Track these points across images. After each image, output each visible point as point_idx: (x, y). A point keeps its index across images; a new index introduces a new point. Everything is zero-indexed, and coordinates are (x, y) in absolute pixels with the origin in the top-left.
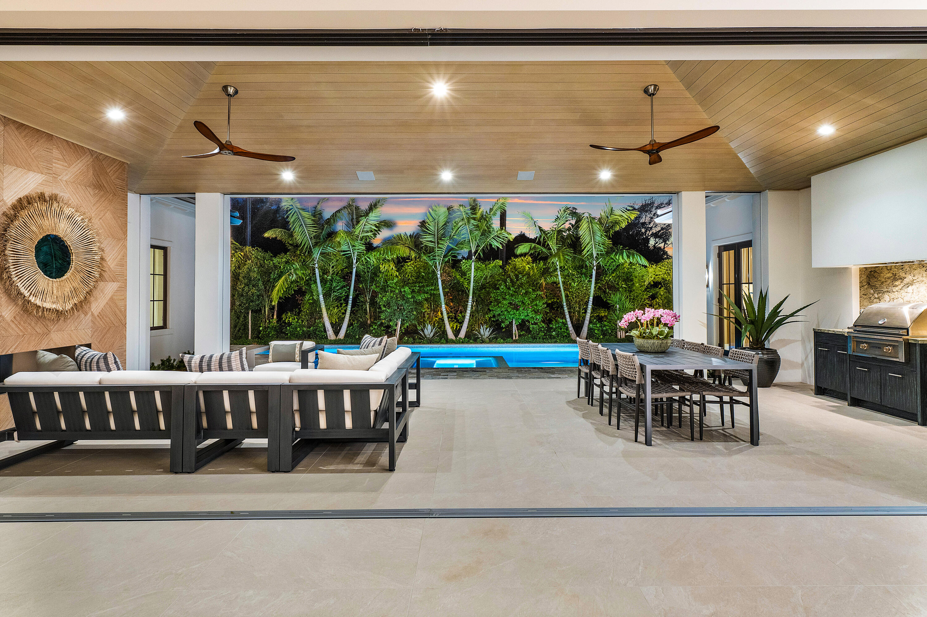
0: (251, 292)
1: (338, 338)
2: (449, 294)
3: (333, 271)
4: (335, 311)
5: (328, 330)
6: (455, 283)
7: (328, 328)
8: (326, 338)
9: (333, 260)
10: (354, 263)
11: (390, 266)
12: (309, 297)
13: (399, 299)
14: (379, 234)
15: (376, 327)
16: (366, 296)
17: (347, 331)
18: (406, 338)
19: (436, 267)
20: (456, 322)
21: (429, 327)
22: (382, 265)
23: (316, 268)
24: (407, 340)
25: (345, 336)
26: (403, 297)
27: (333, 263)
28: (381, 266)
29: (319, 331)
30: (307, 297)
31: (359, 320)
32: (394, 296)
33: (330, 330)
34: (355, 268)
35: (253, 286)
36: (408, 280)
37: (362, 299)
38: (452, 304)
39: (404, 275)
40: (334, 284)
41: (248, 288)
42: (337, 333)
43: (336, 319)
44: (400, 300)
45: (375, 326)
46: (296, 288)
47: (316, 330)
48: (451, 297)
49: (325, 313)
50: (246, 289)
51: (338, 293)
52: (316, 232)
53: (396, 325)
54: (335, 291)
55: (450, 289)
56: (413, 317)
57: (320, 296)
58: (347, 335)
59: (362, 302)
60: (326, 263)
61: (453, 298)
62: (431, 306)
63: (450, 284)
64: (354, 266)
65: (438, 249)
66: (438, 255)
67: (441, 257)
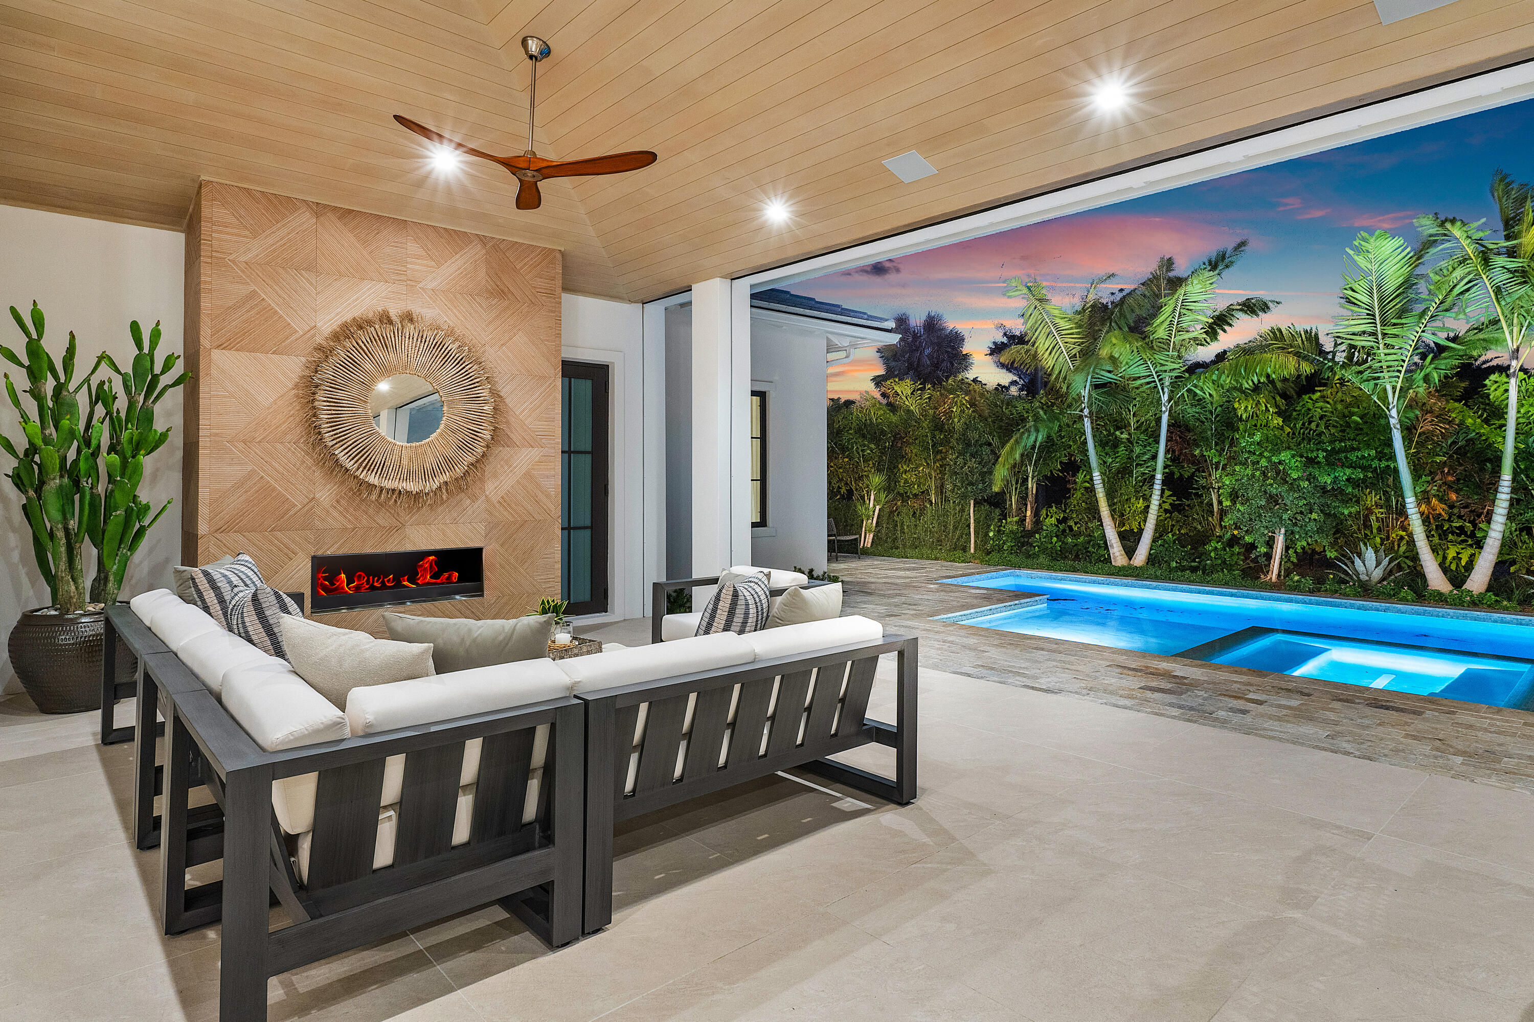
0: (969, 467)
1: (1131, 562)
2: (1446, 470)
3: (1138, 422)
4: (1139, 506)
5: (1112, 546)
6: (1471, 439)
7: (1110, 541)
8: (1108, 560)
9: (1135, 399)
10: (1163, 402)
11: (1258, 403)
12: (1085, 476)
13: (1270, 481)
14: (1225, 331)
15: (1219, 546)
16: (1210, 475)
17: (1151, 549)
18: (1297, 578)
20: (1471, 546)
21: (1370, 554)
22: (1240, 404)
23: (1086, 416)
24: (1297, 581)
25: (1149, 559)
26: (1282, 476)
27: (1135, 405)
28: (1236, 405)
29: (1093, 546)
30: (1080, 477)
31: (1195, 528)
32: (1258, 473)
33: (1115, 545)
34: (1167, 413)
35: (972, 456)
36: (1320, 435)
37: (1202, 482)
38: (1453, 496)
39: (1303, 424)
40: (1137, 450)
41: (963, 459)
42: (1130, 552)
43: (1139, 523)
44: (1271, 485)
45: (1218, 542)
46: (1065, 460)
47: (1089, 542)
48: (1450, 478)
49: (1104, 509)
50: (960, 461)
51: (1147, 467)
52: (1082, 343)
53: (1270, 543)
54: (1141, 465)
55: (1451, 457)
56: (1312, 526)
57: (1094, 475)
58: (1152, 560)
59: (1204, 487)
60: (1122, 406)
61: (1458, 480)
62: (1388, 500)
63: (1454, 443)
64: (1164, 409)
65: (1387, 351)
66: (1388, 367)
67: (1400, 371)
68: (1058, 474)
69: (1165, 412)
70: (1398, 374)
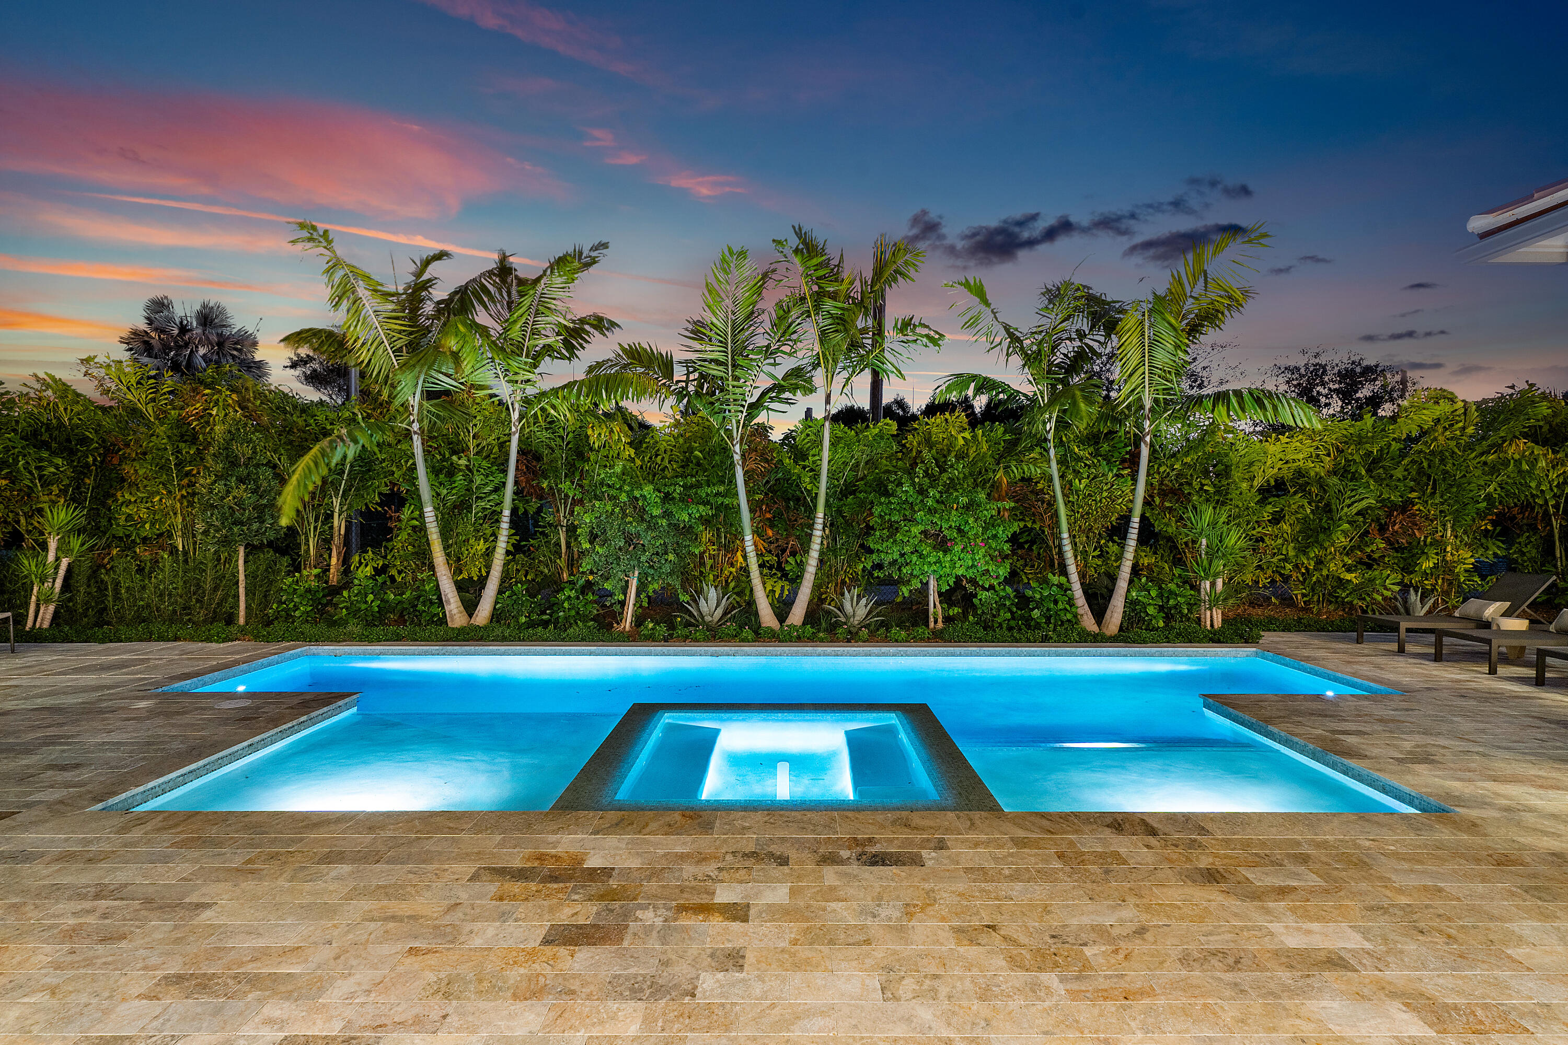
0: (234, 498)
1: (472, 621)
2: (764, 507)
3: (478, 446)
4: (479, 548)
5: (448, 602)
6: (778, 479)
7: (446, 595)
8: (443, 621)
9: (475, 417)
10: (513, 420)
11: (612, 431)
12: (412, 512)
13: (629, 519)
15: (573, 594)
16: (558, 511)
17: (496, 603)
18: (651, 625)
19: (731, 437)
20: (780, 578)
21: (712, 594)
22: (593, 430)
23: (415, 433)
24: (652, 629)
25: (493, 615)
26: (641, 514)
27: (476, 425)
28: (590, 432)
29: (424, 604)
30: (406, 513)
31: (542, 573)
32: (617, 510)
33: (452, 600)
34: (517, 435)
35: (241, 480)
36: (663, 470)
37: (550, 519)
38: (770, 533)
39: (651, 458)
40: (478, 480)
41: (225, 485)
42: (470, 607)
43: (480, 569)
44: (631, 523)
45: (571, 590)
46: (385, 490)
47: (418, 598)
48: (768, 516)
49: (439, 554)
50: (219, 487)
51: (489, 501)
52: (411, 333)
53: (625, 590)
54: (481, 498)
55: (766, 494)
56: (667, 568)
57: (425, 510)
58: (496, 616)
59: (550, 525)
60: (460, 425)
61: (774, 517)
62: (719, 536)
63: (767, 482)
64: (514, 429)
65: (735, 383)
66: (735, 400)
67: (743, 406)
68: (376, 509)
69: (515, 433)
70: (741, 409)
